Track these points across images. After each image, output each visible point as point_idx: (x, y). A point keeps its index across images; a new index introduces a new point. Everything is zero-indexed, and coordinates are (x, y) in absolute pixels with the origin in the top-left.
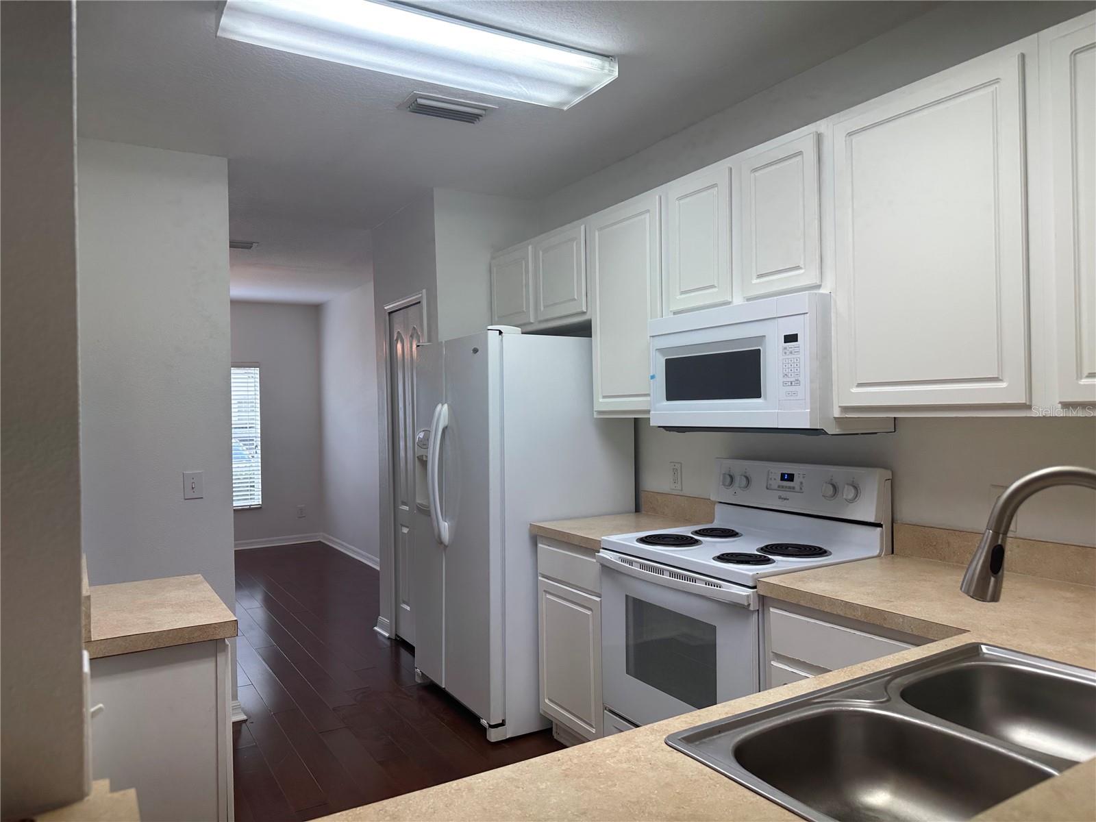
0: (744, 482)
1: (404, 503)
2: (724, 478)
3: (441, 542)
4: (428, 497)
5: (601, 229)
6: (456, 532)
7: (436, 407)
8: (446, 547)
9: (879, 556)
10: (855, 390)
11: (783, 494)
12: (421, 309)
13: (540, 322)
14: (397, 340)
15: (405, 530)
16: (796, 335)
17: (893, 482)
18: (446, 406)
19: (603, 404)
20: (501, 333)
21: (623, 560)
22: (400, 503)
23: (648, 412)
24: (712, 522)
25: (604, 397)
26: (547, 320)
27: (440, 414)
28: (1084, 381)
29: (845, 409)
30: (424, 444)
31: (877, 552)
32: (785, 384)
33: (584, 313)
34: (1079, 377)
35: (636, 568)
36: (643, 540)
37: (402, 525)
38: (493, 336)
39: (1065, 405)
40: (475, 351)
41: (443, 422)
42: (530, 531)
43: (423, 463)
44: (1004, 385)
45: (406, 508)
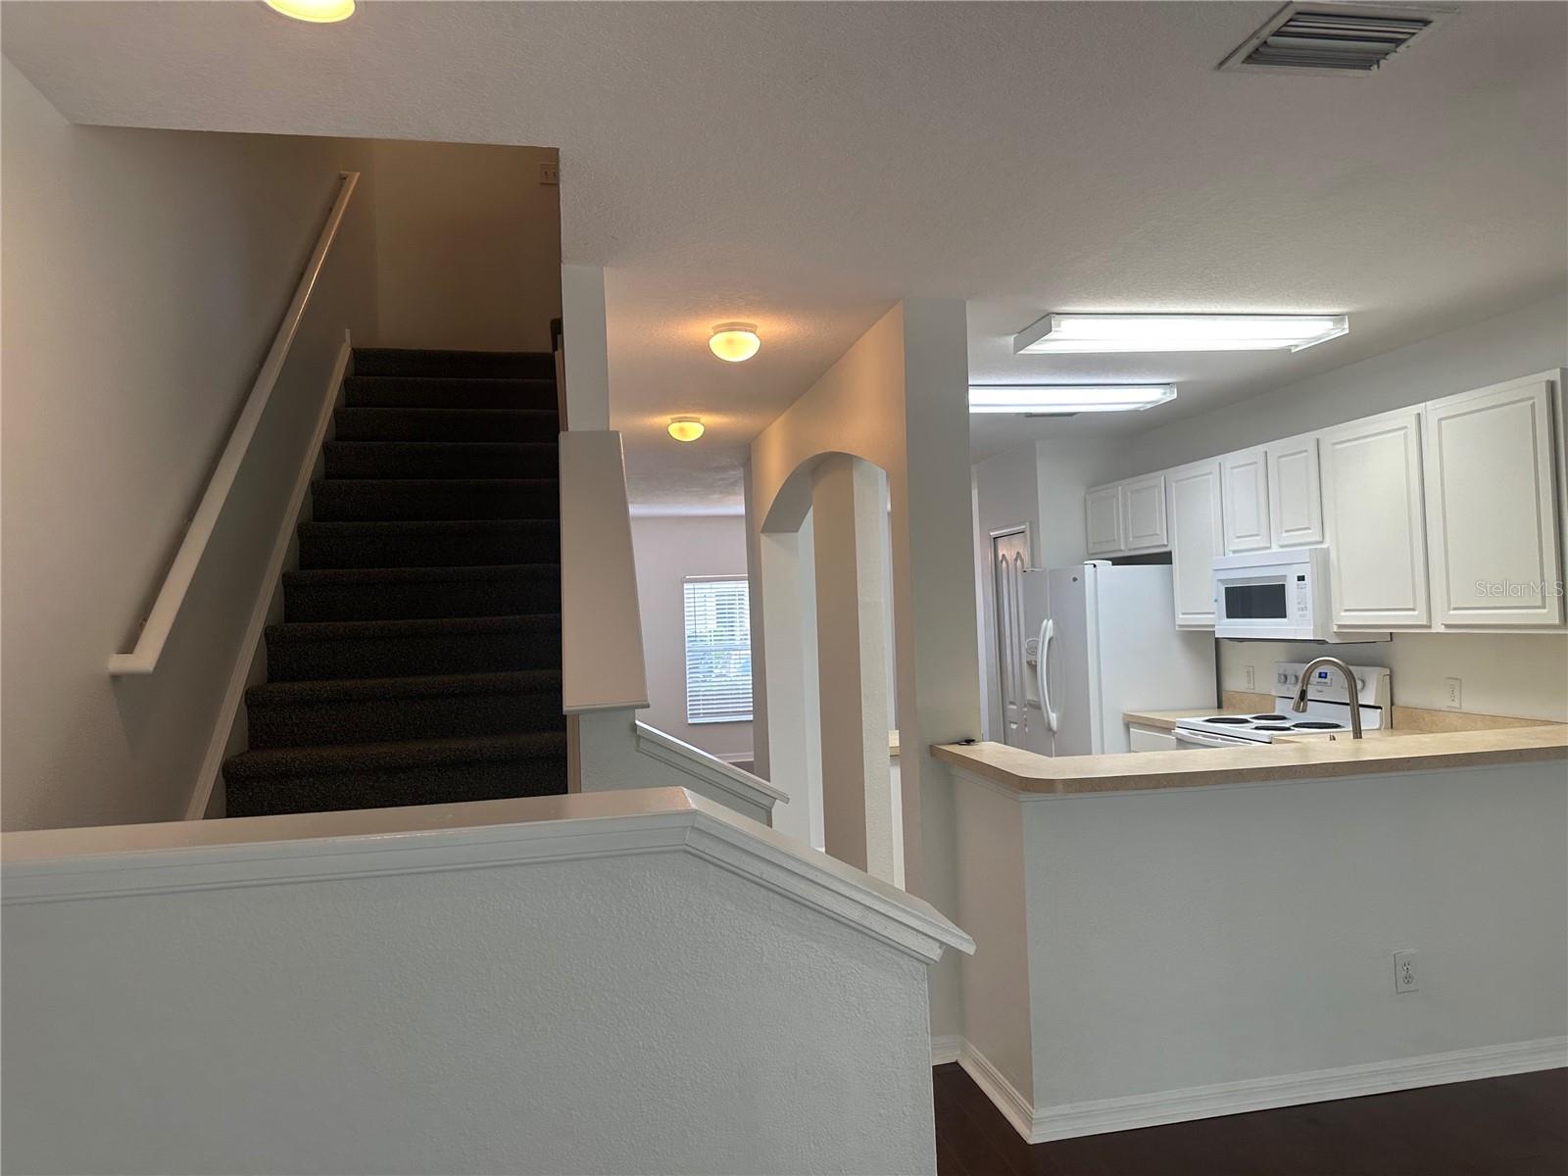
0: (1293, 678)
1: (1012, 703)
2: (1280, 677)
3: (1050, 729)
4: (1038, 695)
5: (1176, 482)
6: (1062, 721)
7: (1042, 622)
8: (1054, 733)
9: (1379, 729)
10: (1343, 614)
11: (1320, 688)
12: (1025, 537)
13: (1130, 550)
14: (1002, 561)
15: (1014, 726)
16: (1304, 576)
17: (1391, 676)
18: (1051, 621)
19: (1182, 619)
20: (1095, 566)
21: (1191, 733)
22: (1008, 703)
23: (1213, 626)
24: (1274, 711)
25: (1183, 614)
26: (1135, 549)
27: (1046, 628)
28: (1452, 612)
29: (1340, 626)
30: (1033, 650)
31: (1377, 726)
32: (1299, 609)
33: (1166, 546)
34: (1449, 610)
35: (1200, 737)
36: (1208, 721)
37: (1011, 722)
38: (1088, 569)
39: (1447, 626)
40: (1075, 579)
41: (1049, 634)
42: (1124, 719)
43: (1033, 667)
44: (1416, 613)
45: (1015, 707)
